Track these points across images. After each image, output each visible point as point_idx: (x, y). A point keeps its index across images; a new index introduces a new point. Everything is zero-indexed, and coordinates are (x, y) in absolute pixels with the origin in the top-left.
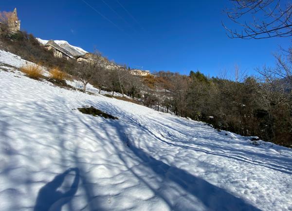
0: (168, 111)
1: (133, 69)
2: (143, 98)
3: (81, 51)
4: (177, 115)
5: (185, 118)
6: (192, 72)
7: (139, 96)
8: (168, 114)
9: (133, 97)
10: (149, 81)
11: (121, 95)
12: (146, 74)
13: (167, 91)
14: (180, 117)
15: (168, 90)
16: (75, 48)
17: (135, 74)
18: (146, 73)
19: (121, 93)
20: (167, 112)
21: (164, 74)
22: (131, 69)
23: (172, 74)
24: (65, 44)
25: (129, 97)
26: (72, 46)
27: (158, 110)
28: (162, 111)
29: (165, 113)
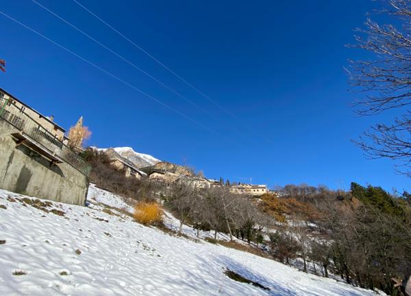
0: (326, 272)
1: (235, 184)
2: (266, 243)
3: (149, 159)
4: (349, 282)
5: (370, 291)
6: (354, 185)
7: (260, 239)
8: (330, 281)
9: (249, 242)
10: (269, 206)
11: (227, 238)
12: (261, 192)
13: (312, 225)
14: (359, 288)
15: (312, 222)
16: (142, 156)
17: (240, 192)
18: (260, 190)
19: (226, 233)
20: (327, 276)
21: (296, 190)
22: (231, 183)
23: (313, 190)
24: (128, 152)
25: (240, 241)
26: (137, 154)
27: (305, 270)
28: (315, 272)
29: (321, 278)
